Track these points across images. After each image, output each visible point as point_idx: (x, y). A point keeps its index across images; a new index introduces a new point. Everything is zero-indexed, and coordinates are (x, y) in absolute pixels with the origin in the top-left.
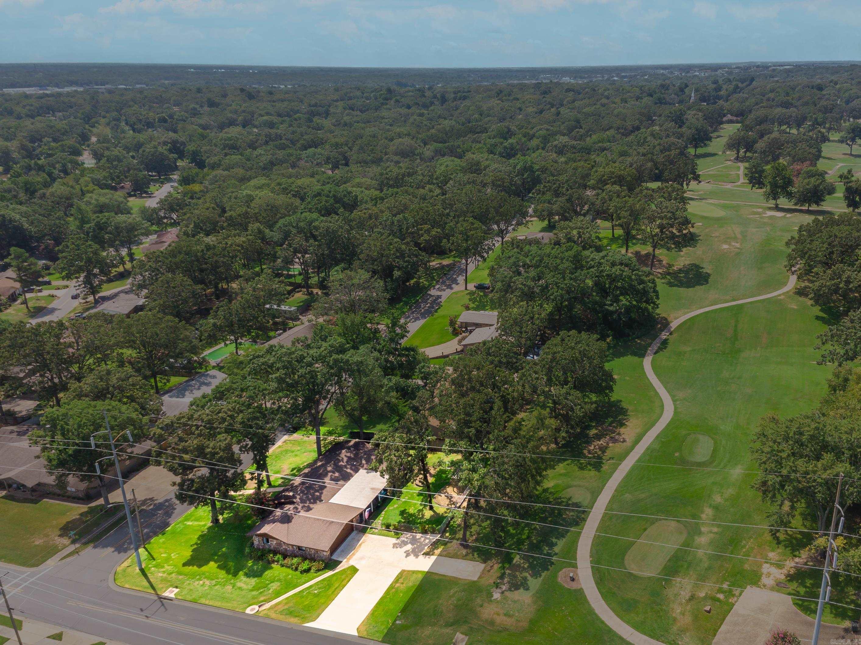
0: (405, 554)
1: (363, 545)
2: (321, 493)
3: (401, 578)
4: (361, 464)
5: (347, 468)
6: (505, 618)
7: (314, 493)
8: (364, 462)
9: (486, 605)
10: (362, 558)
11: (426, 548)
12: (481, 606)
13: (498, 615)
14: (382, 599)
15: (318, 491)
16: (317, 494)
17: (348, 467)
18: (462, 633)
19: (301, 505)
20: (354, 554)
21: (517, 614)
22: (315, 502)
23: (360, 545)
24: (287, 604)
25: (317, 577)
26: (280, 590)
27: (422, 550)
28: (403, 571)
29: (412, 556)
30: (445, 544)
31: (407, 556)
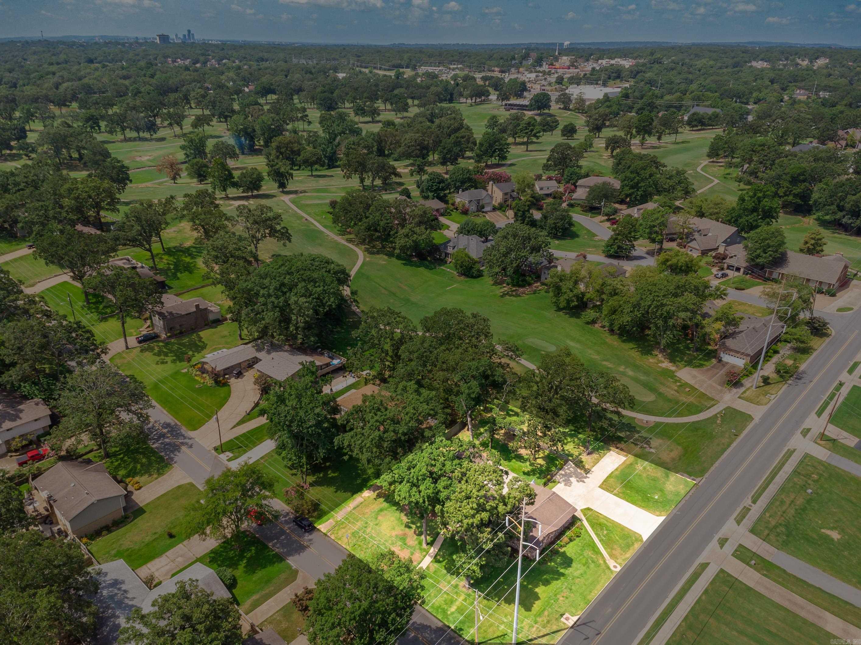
3: (609, 489)
11: (579, 471)
24: (612, 549)
25: (586, 530)
26: (594, 550)
27: (581, 474)
28: (601, 487)
29: (585, 480)
30: (582, 462)
31: (584, 482)
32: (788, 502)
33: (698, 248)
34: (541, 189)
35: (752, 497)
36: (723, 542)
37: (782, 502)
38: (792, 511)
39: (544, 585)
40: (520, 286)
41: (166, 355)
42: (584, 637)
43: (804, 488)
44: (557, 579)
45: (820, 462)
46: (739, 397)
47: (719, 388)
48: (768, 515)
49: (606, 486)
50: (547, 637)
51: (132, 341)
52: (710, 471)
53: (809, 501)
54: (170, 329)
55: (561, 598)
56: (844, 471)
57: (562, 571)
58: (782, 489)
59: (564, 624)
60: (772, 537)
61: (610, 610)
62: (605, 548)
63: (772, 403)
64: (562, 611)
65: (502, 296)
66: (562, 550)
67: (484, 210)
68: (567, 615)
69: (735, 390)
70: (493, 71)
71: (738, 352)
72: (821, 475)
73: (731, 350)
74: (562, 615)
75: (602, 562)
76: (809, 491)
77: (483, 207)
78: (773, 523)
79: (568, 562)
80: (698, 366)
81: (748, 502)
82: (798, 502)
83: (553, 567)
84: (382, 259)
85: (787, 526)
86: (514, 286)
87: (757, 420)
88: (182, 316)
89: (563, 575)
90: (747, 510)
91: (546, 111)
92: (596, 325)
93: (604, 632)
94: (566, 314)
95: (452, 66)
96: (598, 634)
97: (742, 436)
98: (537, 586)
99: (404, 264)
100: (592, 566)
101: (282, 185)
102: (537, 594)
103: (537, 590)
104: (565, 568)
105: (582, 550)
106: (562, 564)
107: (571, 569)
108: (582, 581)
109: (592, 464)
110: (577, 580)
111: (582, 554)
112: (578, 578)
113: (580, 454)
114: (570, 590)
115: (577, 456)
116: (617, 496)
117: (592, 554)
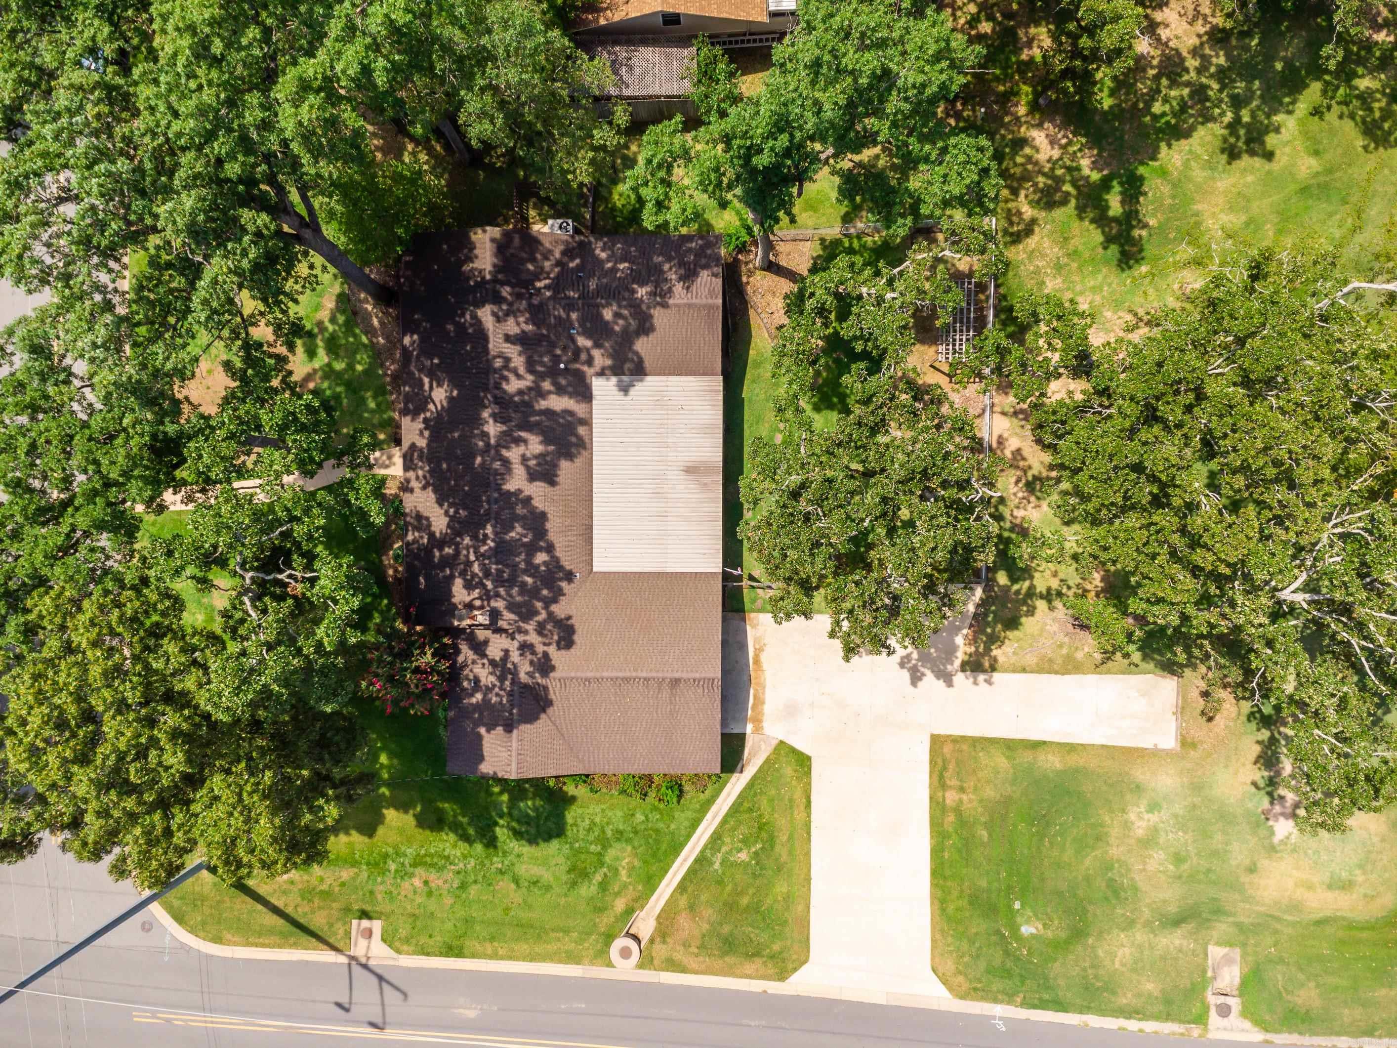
0: (905, 675)
1: (763, 657)
2: (550, 548)
3: (945, 768)
4: (577, 351)
5: (543, 395)
6: (1330, 895)
7: (529, 562)
8: (583, 342)
9: (1264, 863)
10: (791, 711)
11: (959, 640)
12: (1252, 869)
13: (1310, 887)
14: (936, 852)
15: (532, 549)
16: (541, 558)
17: (547, 385)
18: (1218, 944)
19: (530, 627)
20: (759, 701)
21: (1360, 879)
22: (558, 594)
23: (757, 661)
25: (710, 802)
26: (647, 864)
27: (951, 650)
28: (937, 742)
29: (929, 677)
30: (1012, 623)
31: (916, 678)
39: (422, 822)
42: (344, 1000)
44: (466, 838)
49: (950, 760)
50: (281, 922)
55: (417, 882)
57: (501, 833)
59: (348, 934)
61: (471, 1014)
62: (681, 887)
64: (383, 905)
68: (377, 926)
74: (365, 915)
75: (620, 905)
83: (497, 805)
89: (491, 843)
93: (390, 1034)
96: (373, 1025)
98: (403, 807)
100: (588, 890)
102: (379, 819)
103: (391, 814)
104: (517, 834)
105: (619, 835)
106: (525, 820)
107: (526, 849)
108: (515, 896)
109: (1031, 660)
110: (505, 885)
111: (605, 843)
112: (516, 881)
113: (1048, 596)
114: (463, 886)
115: (1031, 593)
116: (937, 807)
117: (631, 869)
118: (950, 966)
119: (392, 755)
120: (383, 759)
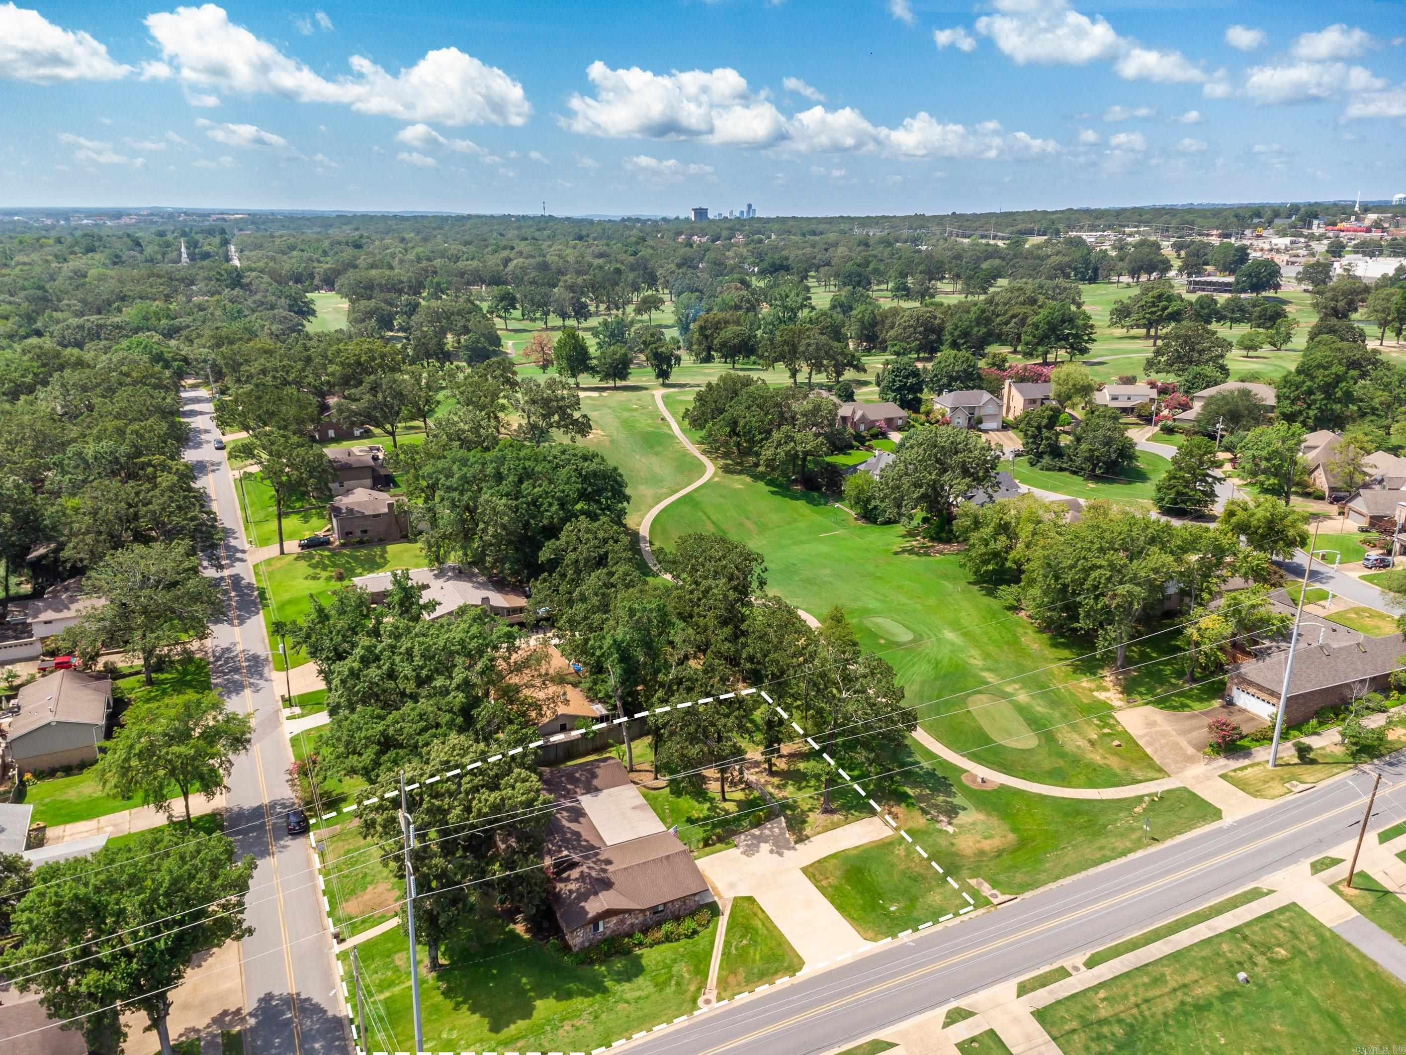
0: (775, 855)
1: (706, 873)
3: (814, 875)
10: (732, 885)
11: (788, 836)
13: (980, 842)
18: (971, 878)
20: (715, 888)
24: (734, 973)
25: (714, 931)
26: (697, 967)
27: (788, 841)
28: (804, 870)
29: (786, 852)
30: (804, 822)
31: (781, 855)
32: (1172, 984)
33: (1364, 511)
34: (1115, 398)
35: (1093, 955)
36: (955, 1017)
37: (1159, 980)
38: (1170, 1005)
40: (940, 540)
41: (325, 568)
43: (1233, 967)
44: (587, 995)
45: (1316, 928)
46: (1222, 776)
47: (1191, 751)
48: (1102, 994)
49: (814, 872)
51: (292, 546)
52: (1041, 890)
53: (1227, 996)
54: (346, 534)
55: (567, 1028)
56: (1364, 957)
57: (608, 983)
58: (1175, 957)
60: (1079, 1039)
62: (721, 968)
63: (1289, 797)
65: (896, 553)
66: (637, 951)
67: (984, 426)
69: (1222, 761)
70: (1208, 235)
71: (1261, 688)
72: (1297, 952)
73: (1251, 683)
76: (1242, 975)
77: (980, 421)
78: (1104, 1011)
79: (635, 970)
80: (1174, 708)
81: (1079, 959)
82: (1198, 991)
83: (600, 973)
84: (740, 482)
85: (1131, 1029)
86: (932, 539)
87: (1228, 820)
88: (365, 517)
89: (605, 991)
90: (1063, 973)
91: (1271, 293)
92: (1022, 614)
94: (982, 588)
95: (1127, 230)
97: (1169, 843)
98: (545, 996)
99: (773, 493)
100: (670, 989)
101: (663, 374)
102: (533, 1008)
103: (538, 1003)
104: (619, 981)
105: (675, 961)
106: (619, 973)
107: (626, 986)
108: (631, 1008)
109: (819, 829)
110: (621, 1006)
111: (670, 968)
112: (627, 1002)
113: (810, 810)
114: (596, 1017)
115: (803, 812)
116: (822, 890)
117: (689, 971)
118: (871, 934)
119: (528, 977)
120: (524, 980)
